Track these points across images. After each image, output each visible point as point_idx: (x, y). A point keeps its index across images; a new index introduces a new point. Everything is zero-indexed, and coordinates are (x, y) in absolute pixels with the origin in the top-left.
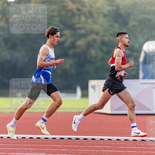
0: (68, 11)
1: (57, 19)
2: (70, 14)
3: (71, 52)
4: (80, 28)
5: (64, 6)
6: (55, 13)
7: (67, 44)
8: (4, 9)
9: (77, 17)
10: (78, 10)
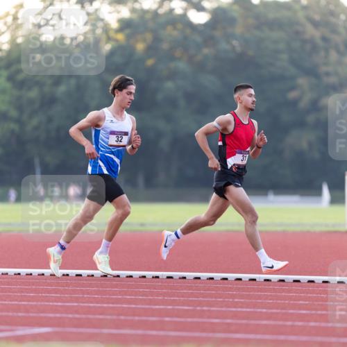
0: (304, 41)
1: (285, 56)
2: (308, 47)
3: (311, 118)
4: (327, 74)
5: (297, 33)
6: (282, 46)
7: (303, 104)
8: (186, 38)
9: (322, 53)
10: (324, 39)
